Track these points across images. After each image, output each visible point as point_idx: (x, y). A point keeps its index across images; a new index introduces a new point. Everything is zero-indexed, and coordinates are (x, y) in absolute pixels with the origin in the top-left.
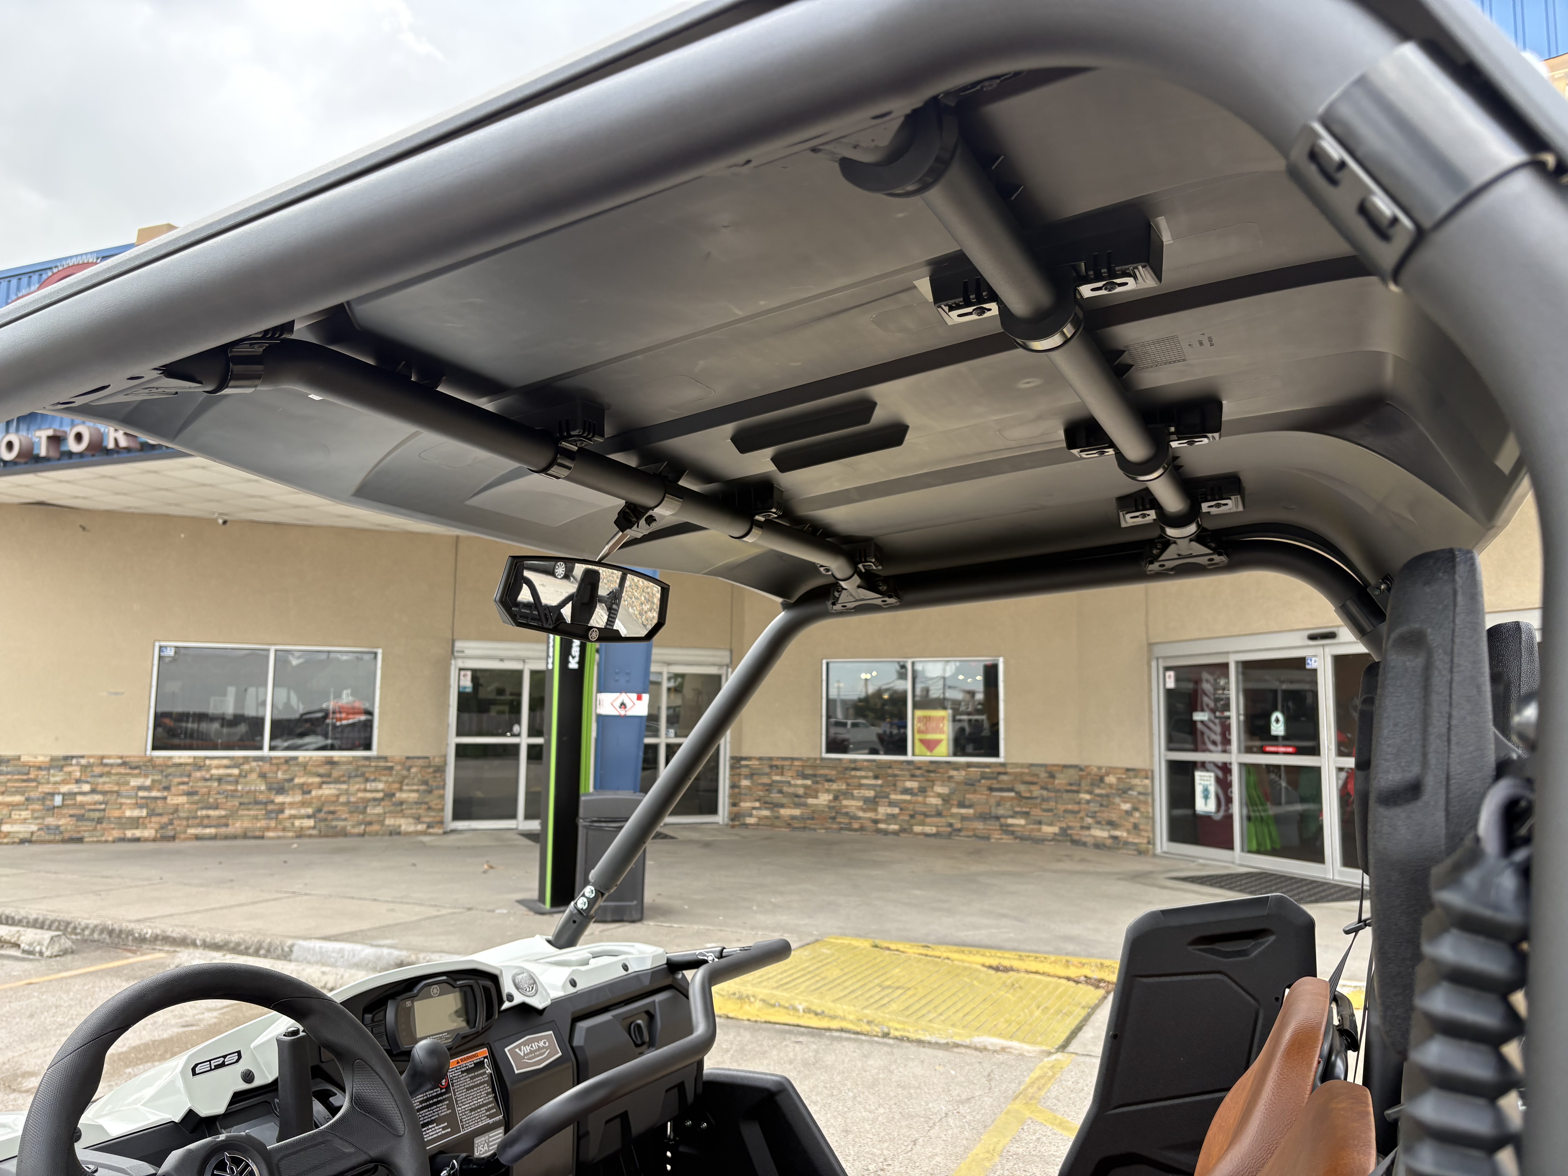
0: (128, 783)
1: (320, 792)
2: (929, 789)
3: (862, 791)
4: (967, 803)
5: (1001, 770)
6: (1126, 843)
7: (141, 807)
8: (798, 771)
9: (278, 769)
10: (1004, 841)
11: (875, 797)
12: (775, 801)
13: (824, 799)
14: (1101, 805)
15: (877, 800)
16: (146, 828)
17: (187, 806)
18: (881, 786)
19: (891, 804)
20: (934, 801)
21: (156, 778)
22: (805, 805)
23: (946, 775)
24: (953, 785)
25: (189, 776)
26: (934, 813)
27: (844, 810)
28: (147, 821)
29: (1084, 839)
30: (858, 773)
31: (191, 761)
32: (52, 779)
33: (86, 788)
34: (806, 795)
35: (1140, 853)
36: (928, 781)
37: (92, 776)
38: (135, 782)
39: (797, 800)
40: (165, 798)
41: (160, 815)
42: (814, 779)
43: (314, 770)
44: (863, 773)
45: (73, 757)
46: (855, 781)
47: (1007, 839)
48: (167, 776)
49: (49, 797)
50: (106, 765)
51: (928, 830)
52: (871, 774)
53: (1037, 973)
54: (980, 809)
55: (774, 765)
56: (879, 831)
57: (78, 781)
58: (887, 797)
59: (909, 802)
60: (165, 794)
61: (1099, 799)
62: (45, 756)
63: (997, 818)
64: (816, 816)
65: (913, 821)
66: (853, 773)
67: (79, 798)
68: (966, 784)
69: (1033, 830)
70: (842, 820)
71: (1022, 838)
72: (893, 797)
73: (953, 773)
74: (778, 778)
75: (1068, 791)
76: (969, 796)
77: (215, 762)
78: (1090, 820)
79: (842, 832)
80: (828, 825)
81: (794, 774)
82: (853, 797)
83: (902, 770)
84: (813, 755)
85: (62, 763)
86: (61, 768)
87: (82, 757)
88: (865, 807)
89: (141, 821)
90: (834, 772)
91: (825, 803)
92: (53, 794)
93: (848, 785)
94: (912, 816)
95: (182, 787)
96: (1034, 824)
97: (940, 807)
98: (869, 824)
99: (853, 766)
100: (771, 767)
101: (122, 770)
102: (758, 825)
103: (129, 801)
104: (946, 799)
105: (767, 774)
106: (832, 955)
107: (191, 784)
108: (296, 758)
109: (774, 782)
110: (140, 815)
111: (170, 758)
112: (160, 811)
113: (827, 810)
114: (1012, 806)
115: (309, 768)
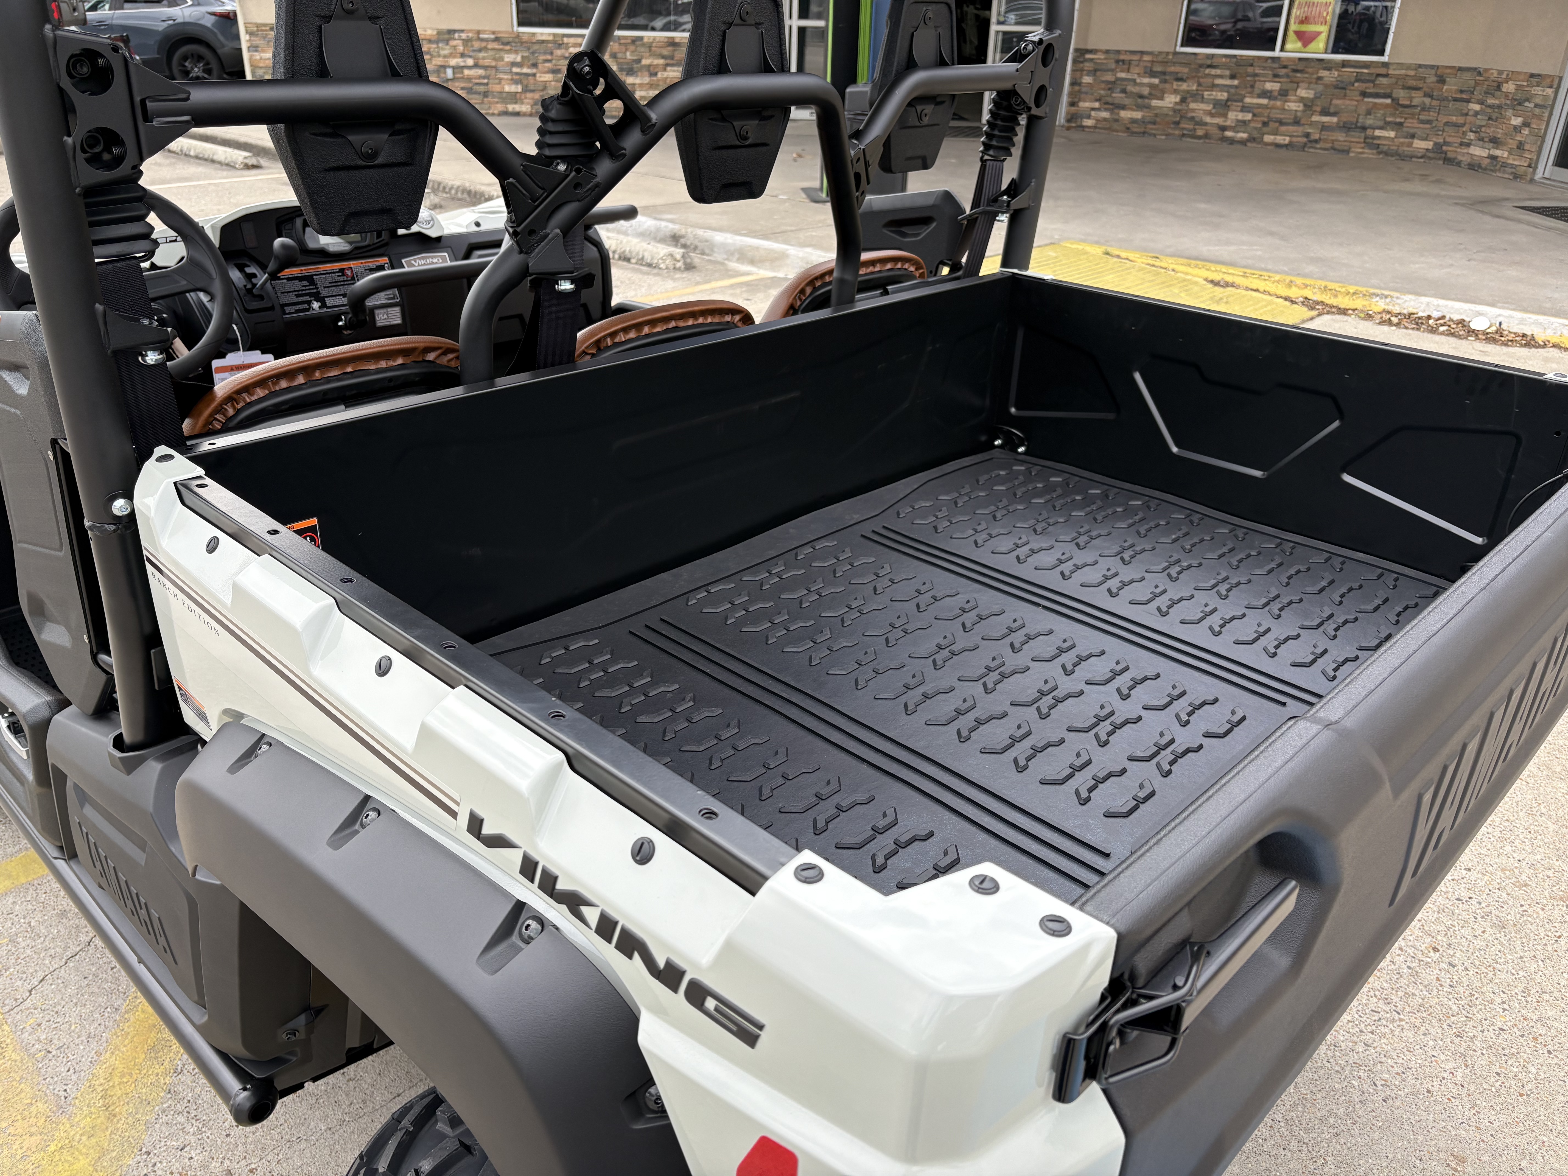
0: (502, 59)
1: (665, 74)
2: (1291, 92)
3: (1214, 93)
4: (1332, 110)
5: (1383, 71)
6: (1505, 165)
7: (516, 82)
8: (1146, 67)
9: (627, 50)
10: (1365, 156)
11: (1228, 100)
12: (1116, 101)
13: (1170, 100)
14: (1490, 119)
15: (1229, 103)
16: (522, 103)
17: (553, 83)
18: (1236, 87)
19: (1244, 109)
20: (1294, 106)
21: (526, 54)
22: (1149, 107)
23: (1315, 76)
24: (1320, 88)
25: (552, 53)
26: (1291, 121)
27: (1190, 115)
28: (523, 97)
29: (1460, 158)
30: (1213, 72)
31: (551, 38)
32: (442, 52)
33: (470, 62)
34: (1151, 96)
35: (1516, 177)
36: (1292, 82)
37: (474, 51)
38: (509, 58)
39: (1141, 101)
40: (534, 75)
41: (533, 91)
42: (1163, 77)
43: (658, 51)
44: (1218, 72)
45: (455, 31)
46: (1206, 81)
47: (1369, 153)
48: (533, 53)
49: (442, 70)
50: (482, 40)
51: (1280, 139)
52: (1228, 73)
53: (1257, 290)
54: (1345, 117)
55: (1122, 60)
56: (1224, 139)
57: (463, 55)
58: (1241, 100)
59: (1266, 107)
60: (534, 71)
61: (1489, 110)
62: (432, 29)
63: (1364, 128)
64: (1158, 120)
65: (1265, 129)
66: (1207, 71)
67: (466, 72)
68: (1336, 87)
69: (1402, 144)
70: (1187, 126)
71: (1386, 154)
72: (1248, 100)
73: (1323, 73)
74: (1122, 75)
75: (1455, 100)
76: (1335, 102)
77: (572, 40)
78: (1472, 136)
79: (1184, 139)
80: (1170, 131)
81: (1142, 72)
82: (1202, 100)
83: (1265, 68)
84: (1166, 50)
85: (447, 36)
86: (447, 42)
87: (462, 31)
88: (1213, 111)
89: (518, 95)
90: (1186, 70)
91: (1171, 105)
92: (444, 67)
93: (1199, 85)
94: (1265, 124)
95: (547, 65)
96: (1406, 137)
97: (1299, 114)
98: (1215, 131)
99: (1209, 62)
100: (1117, 62)
101: (496, 45)
102: (1095, 127)
103: (506, 77)
104: (1309, 105)
105: (1112, 70)
106: (1056, 258)
107: (554, 61)
108: (641, 38)
109: (1118, 79)
110: (516, 90)
111: (534, 34)
112: (532, 88)
113: (1171, 113)
114: (1384, 115)
115: (653, 49)
